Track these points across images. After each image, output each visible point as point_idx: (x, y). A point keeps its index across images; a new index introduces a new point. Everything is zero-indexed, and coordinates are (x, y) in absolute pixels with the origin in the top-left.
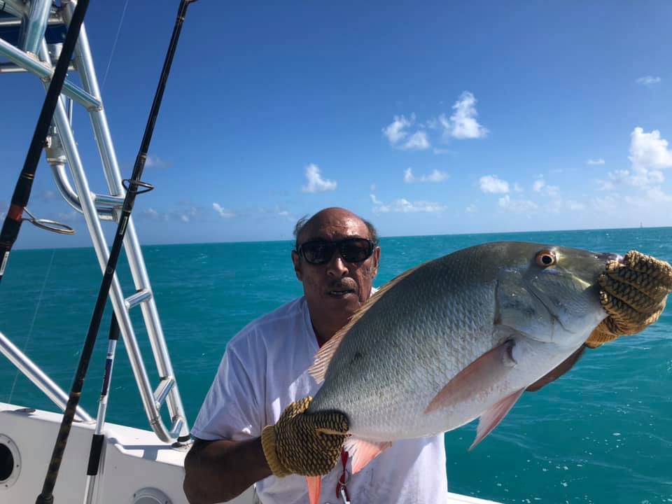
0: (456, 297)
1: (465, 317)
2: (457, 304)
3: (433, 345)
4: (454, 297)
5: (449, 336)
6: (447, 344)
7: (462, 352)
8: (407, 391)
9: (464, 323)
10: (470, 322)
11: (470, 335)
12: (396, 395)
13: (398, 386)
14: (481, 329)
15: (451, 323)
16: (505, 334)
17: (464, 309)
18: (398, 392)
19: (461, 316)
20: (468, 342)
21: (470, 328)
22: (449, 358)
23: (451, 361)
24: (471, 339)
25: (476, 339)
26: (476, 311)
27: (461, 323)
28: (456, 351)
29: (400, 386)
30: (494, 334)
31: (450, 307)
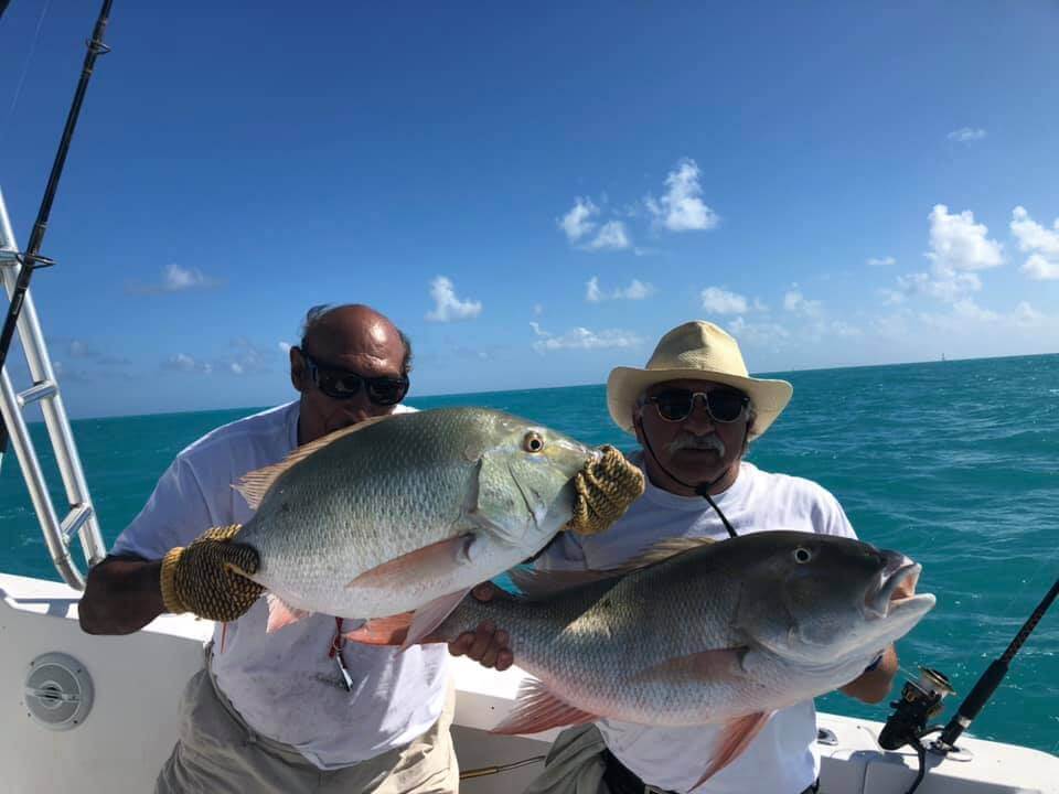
0: (422, 474)
1: (425, 500)
2: (421, 482)
3: (375, 524)
4: (418, 472)
5: (398, 519)
6: (393, 527)
7: (408, 539)
8: (329, 568)
9: (422, 507)
10: (430, 507)
11: (425, 522)
12: (316, 568)
13: (320, 560)
14: (441, 516)
15: (405, 504)
16: (469, 525)
17: (427, 489)
18: (320, 566)
19: (421, 497)
20: (420, 530)
21: (427, 514)
22: (389, 543)
23: (391, 548)
24: (425, 527)
25: (430, 528)
26: (442, 495)
27: (417, 507)
28: (402, 537)
29: (323, 561)
30: (456, 525)
31: (410, 483)
